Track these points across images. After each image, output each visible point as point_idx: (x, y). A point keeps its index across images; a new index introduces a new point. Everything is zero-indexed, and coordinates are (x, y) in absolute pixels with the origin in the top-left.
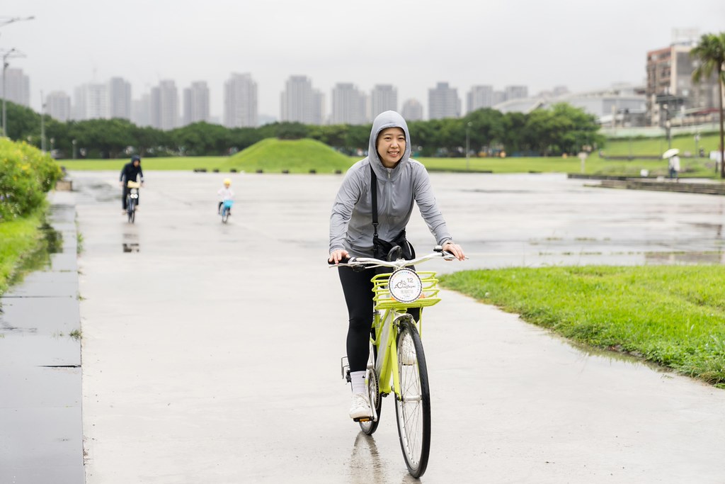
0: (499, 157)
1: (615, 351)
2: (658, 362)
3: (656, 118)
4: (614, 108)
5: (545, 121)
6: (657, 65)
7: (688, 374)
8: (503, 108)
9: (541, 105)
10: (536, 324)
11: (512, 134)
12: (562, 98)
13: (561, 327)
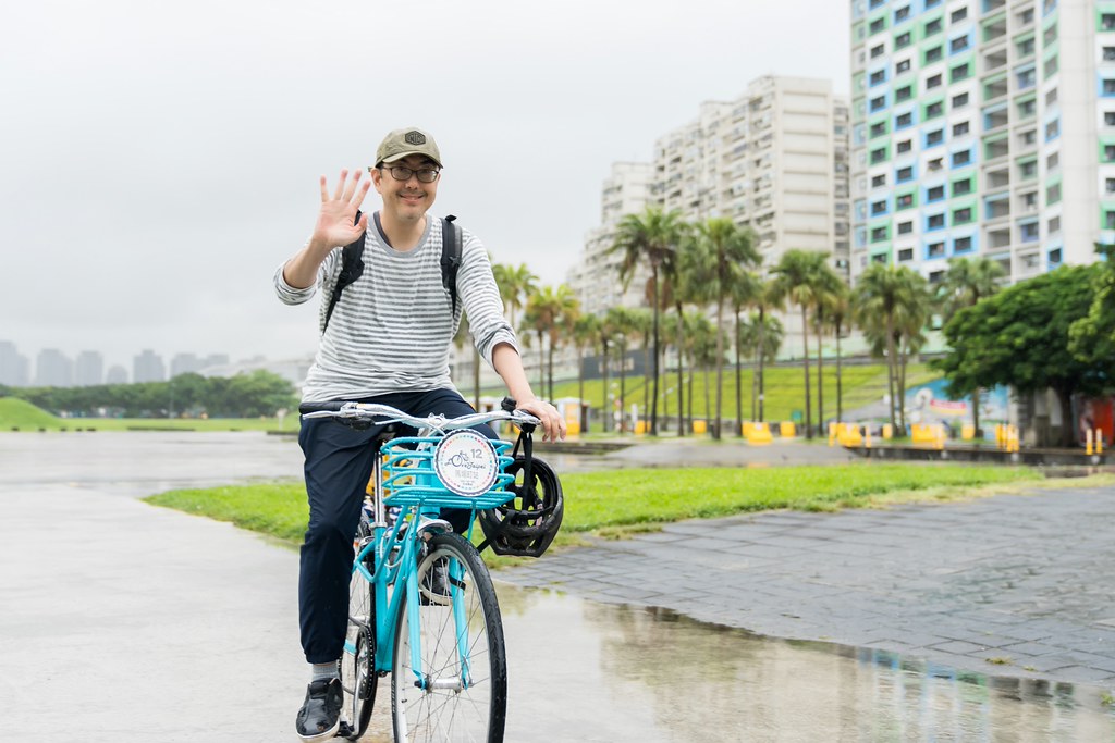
0: (201, 418)
5: (246, 385)
8: (206, 373)
9: (241, 372)
10: (251, 529)
11: (214, 397)
12: (261, 365)
13: (276, 530)
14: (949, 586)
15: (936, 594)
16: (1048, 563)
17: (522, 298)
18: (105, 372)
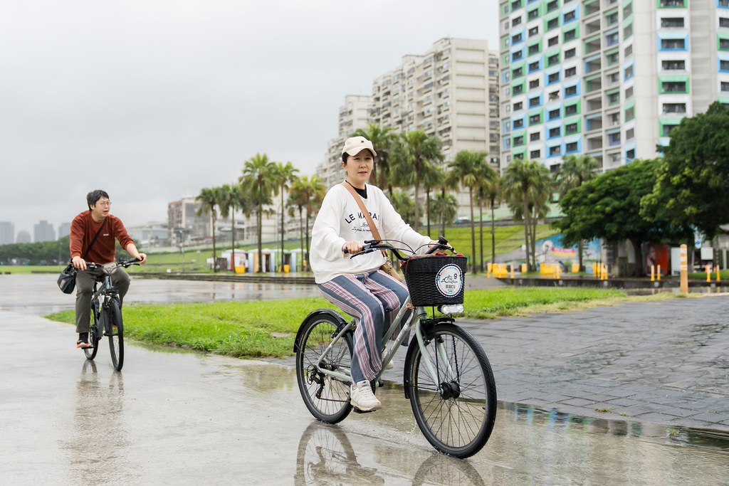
1: (171, 346)
2: (200, 349)
3: (174, 242)
4: (149, 236)
6: (174, 210)
7: (220, 354)
13: (134, 335)
14: (570, 364)
15: (561, 369)
16: (632, 349)
17: (288, 183)
18: (16, 236)
